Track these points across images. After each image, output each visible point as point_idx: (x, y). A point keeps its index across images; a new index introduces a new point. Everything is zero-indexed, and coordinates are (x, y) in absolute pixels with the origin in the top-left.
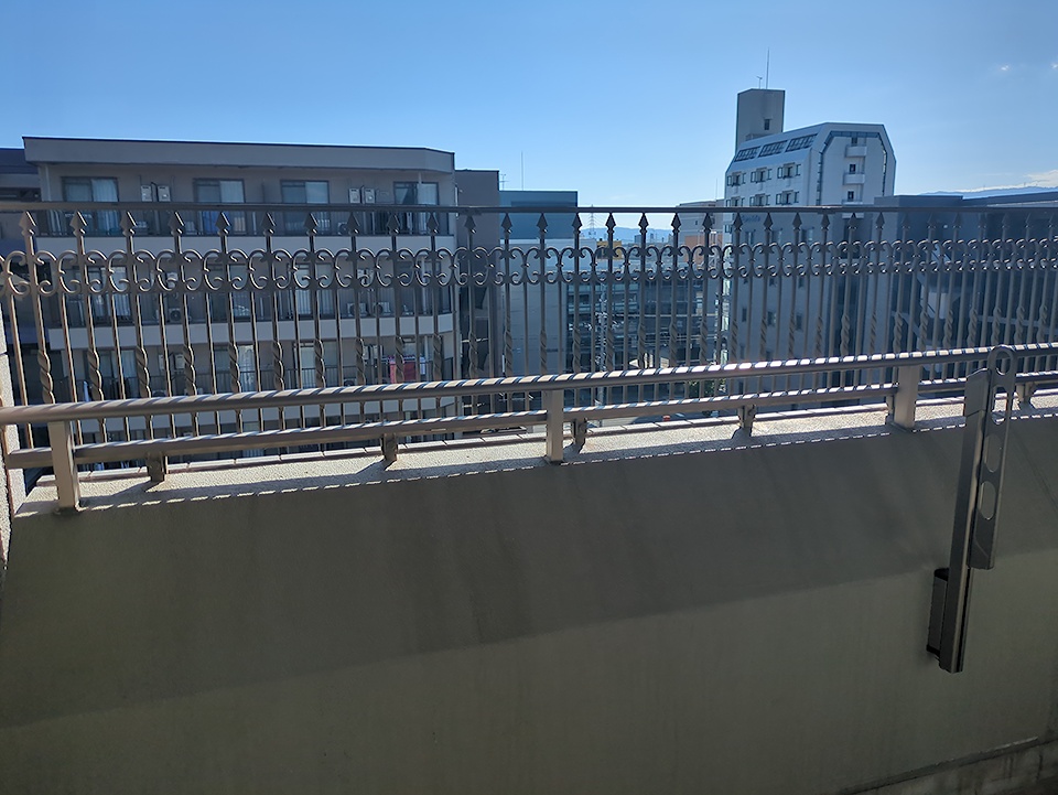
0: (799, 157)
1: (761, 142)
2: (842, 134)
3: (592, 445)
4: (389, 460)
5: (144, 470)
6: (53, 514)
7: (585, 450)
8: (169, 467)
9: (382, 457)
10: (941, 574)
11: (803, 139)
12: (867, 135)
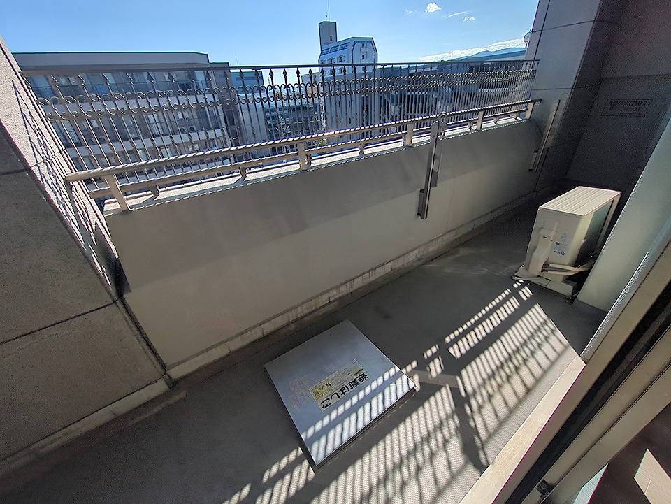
0: (343, 53)
1: (329, 46)
2: (358, 42)
3: (314, 163)
4: (244, 177)
5: (150, 192)
6: (121, 213)
7: (312, 165)
8: (160, 190)
9: (241, 176)
10: (422, 191)
11: (345, 44)
12: (367, 42)
